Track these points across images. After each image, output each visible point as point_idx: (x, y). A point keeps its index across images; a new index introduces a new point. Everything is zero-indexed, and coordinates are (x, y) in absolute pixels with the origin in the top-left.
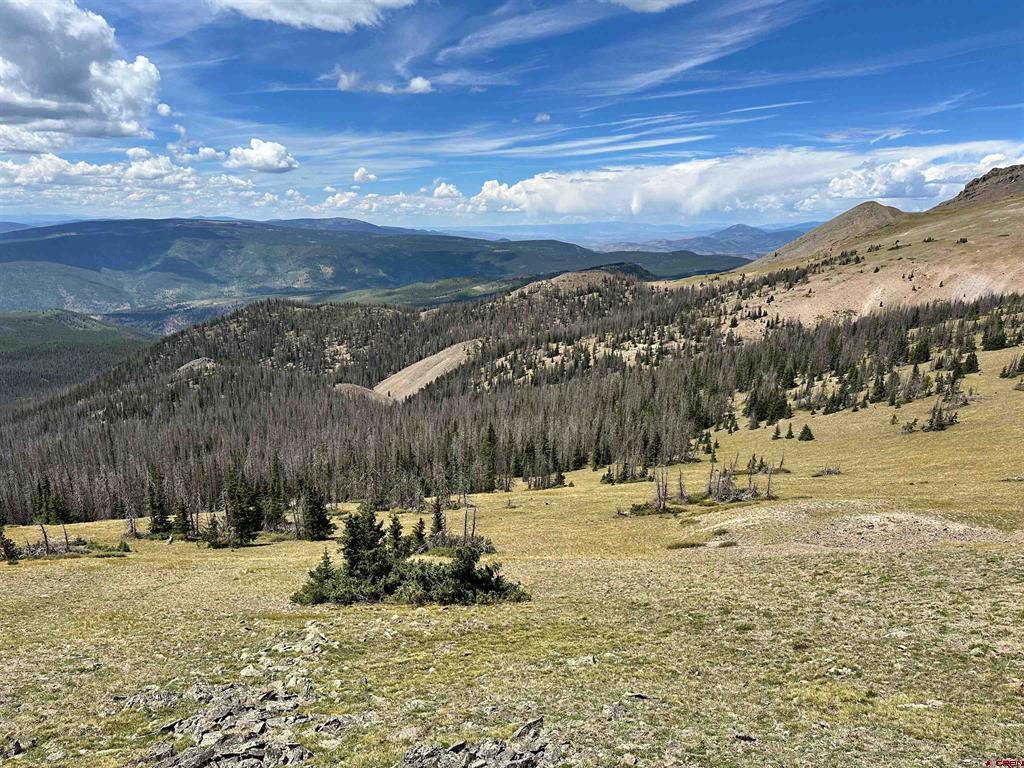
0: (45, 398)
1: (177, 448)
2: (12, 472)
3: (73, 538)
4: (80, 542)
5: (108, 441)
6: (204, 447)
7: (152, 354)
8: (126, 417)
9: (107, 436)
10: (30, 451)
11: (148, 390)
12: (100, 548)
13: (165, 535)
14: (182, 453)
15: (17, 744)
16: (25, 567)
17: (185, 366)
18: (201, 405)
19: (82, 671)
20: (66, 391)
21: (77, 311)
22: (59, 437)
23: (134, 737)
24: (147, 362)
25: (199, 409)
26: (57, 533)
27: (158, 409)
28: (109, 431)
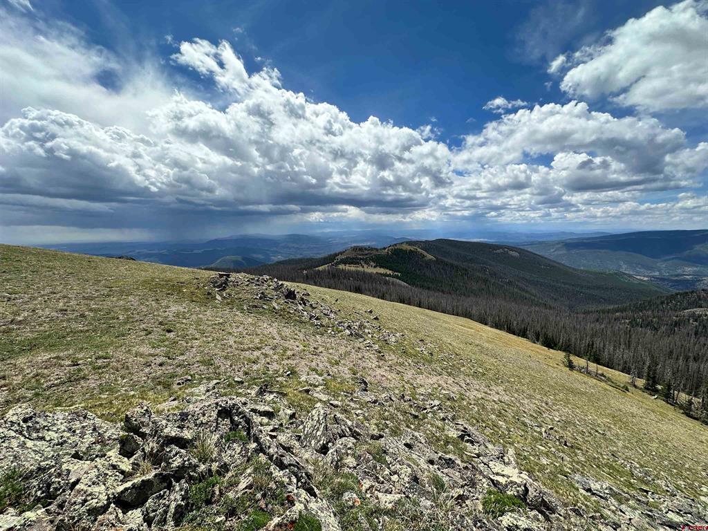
0: (601, 307)
1: (671, 352)
2: (578, 333)
3: (600, 372)
4: (602, 375)
5: (628, 336)
6: (692, 358)
7: (667, 299)
8: (641, 327)
9: (628, 333)
10: (588, 327)
11: (659, 318)
12: (613, 382)
13: (653, 394)
14: (674, 356)
15: (566, 442)
16: (575, 374)
17: (689, 310)
18: (696, 334)
19: (597, 431)
20: (611, 307)
21: (627, 272)
22: (603, 326)
23: (622, 479)
24: (662, 303)
25: (693, 336)
26: (593, 366)
27: (663, 328)
28: (630, 331)
